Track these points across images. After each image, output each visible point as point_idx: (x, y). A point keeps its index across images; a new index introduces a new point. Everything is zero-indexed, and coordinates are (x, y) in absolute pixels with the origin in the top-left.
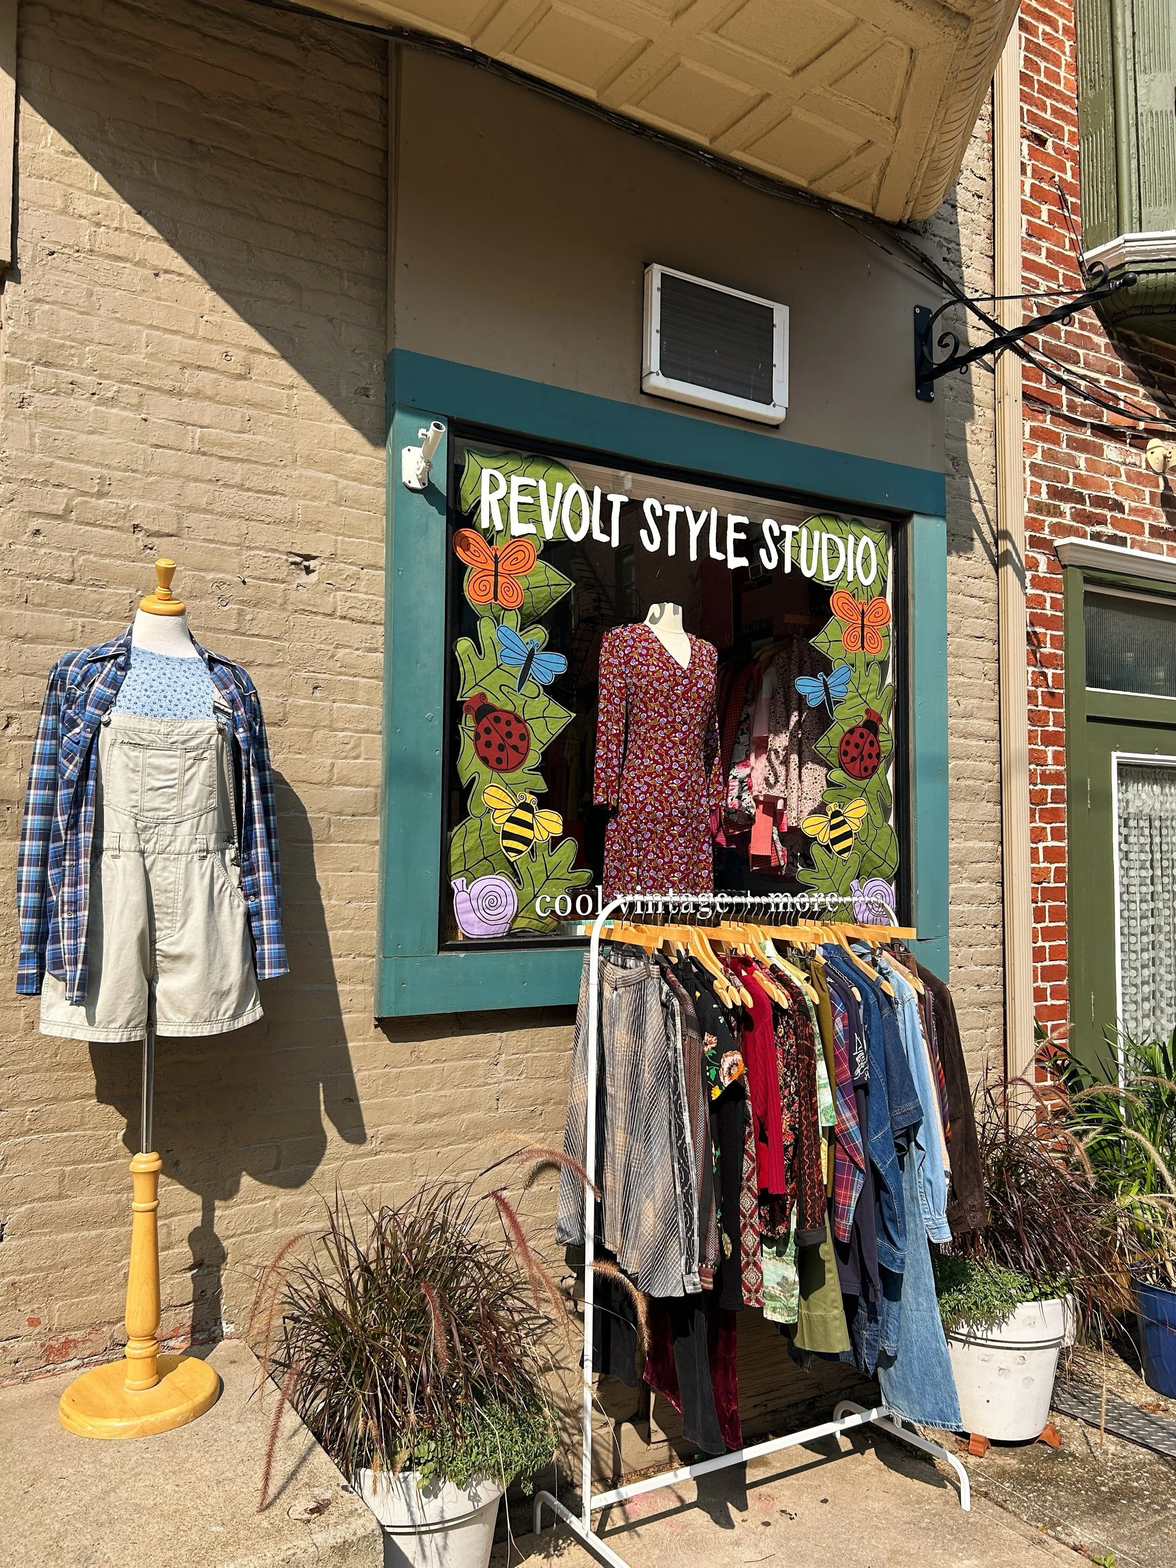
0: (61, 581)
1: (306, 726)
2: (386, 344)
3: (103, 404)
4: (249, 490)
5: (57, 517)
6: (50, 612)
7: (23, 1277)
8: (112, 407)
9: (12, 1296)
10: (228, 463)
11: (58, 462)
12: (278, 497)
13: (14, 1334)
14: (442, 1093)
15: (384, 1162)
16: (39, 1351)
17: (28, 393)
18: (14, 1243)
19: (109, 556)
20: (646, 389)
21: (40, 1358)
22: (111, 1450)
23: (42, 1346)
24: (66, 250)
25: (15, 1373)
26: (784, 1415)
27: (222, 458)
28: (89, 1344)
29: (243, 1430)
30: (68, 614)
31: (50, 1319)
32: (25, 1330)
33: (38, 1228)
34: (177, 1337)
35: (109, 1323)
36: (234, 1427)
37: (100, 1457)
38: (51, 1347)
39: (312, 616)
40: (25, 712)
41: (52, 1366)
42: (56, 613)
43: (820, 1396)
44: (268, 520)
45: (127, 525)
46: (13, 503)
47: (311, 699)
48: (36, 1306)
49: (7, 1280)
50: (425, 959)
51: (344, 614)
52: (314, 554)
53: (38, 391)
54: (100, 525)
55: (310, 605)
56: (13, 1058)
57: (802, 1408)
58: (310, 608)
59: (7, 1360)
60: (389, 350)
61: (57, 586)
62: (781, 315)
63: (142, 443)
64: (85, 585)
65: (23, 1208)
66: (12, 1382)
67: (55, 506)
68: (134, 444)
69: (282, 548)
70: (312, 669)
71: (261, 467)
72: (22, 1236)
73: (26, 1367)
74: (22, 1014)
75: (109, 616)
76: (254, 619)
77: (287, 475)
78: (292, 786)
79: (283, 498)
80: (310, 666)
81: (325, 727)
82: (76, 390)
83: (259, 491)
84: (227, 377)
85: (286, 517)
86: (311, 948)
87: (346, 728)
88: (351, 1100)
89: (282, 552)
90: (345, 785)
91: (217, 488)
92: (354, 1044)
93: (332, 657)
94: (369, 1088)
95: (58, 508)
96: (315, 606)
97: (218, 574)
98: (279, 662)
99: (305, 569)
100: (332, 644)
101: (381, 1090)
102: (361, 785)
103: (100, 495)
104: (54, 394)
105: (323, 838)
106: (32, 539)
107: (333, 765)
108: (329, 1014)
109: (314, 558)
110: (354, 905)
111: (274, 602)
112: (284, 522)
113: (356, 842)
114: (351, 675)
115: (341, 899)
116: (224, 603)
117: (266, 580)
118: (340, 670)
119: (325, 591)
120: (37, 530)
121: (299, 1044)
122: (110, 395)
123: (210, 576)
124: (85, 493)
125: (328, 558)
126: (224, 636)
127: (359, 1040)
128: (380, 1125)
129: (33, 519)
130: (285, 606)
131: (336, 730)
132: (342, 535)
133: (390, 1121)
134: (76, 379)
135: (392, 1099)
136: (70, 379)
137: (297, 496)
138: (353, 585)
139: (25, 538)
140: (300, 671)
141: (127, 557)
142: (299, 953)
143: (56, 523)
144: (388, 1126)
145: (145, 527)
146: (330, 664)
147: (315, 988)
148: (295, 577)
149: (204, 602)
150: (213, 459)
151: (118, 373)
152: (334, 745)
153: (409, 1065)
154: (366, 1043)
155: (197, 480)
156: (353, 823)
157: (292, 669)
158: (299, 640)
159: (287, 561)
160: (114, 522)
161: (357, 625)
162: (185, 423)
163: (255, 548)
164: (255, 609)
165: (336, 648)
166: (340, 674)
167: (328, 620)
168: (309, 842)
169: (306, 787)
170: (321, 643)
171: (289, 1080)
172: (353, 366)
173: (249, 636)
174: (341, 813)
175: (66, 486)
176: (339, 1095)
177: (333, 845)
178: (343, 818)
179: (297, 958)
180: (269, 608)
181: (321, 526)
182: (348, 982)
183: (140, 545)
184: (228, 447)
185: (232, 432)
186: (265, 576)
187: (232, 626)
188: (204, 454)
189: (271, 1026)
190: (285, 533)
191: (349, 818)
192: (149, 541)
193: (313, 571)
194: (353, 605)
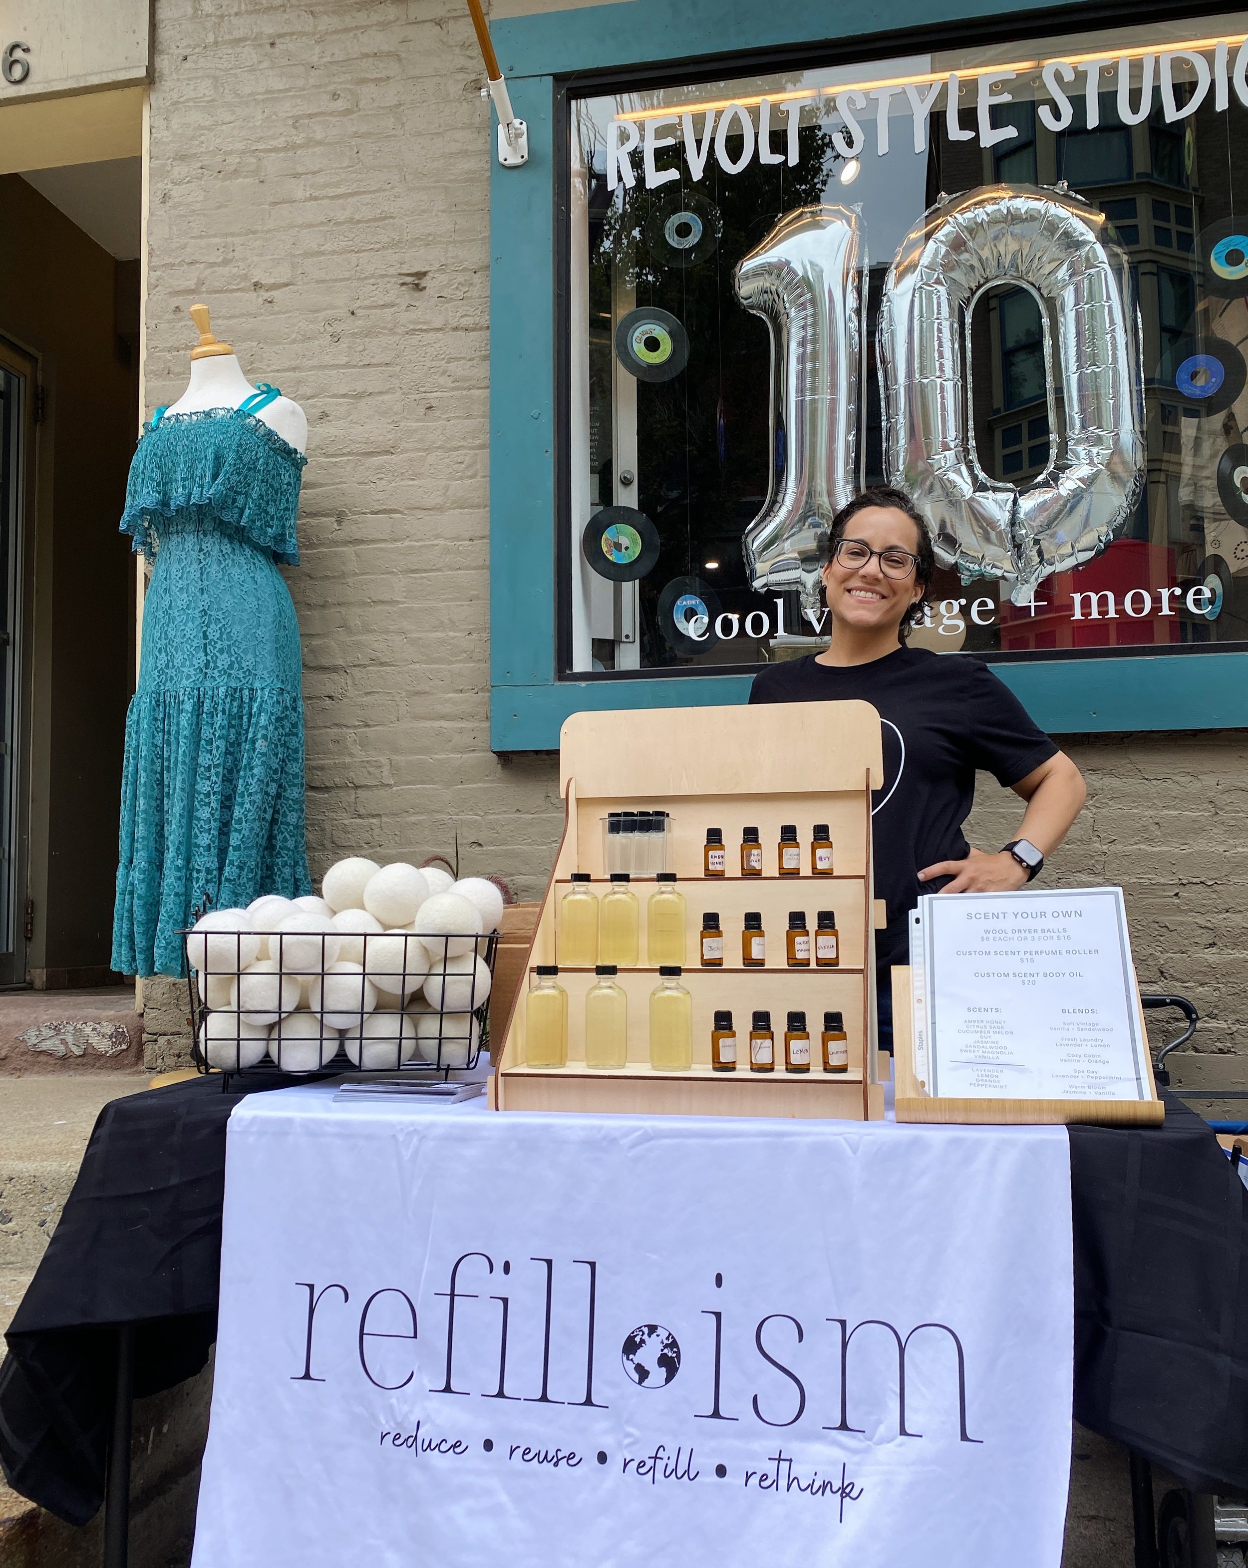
1: (418, 450)
3: (229, 178)
4: (359, 222)
5: (191, 291)
8: (236, 178)
9: (174, 995)
10: (339, 201)
11: (193, 241)
12: (386, 222)
13: (177, 1029)
17: (169, 186)
19: (233, 317)
24: (197, 50)
25: (177, 1065)
27: (333, 198)
32: (184, 1027)
39: (423, 334)
44: (378, 246)
45: (248, 284)
46: (157, 289)
47: (424, 420)
50: (538, 688)
51: (455, 325)
52: (424, 270)
53: (176, 184)
54: (227, 291)
55: (420, 323)
58: (421, 327)
63: (260, 204)
67: (189, 283)
68: (254, 207)
69: (392, 271)
70: (422, 389)
71: (369, 196)
73: (186, 1062)
76: (364, 350)
77: (395, 197)
78: (405, 514)
79: (392, 221)
80: (422, 387)
81: (438, 448)
82: (206, 172)
83: (369, 220)
84: (336, 116)
85: (394, 239)
86: (431, 683)
87: (462, 446)
88: (480, 845)
89: (393, 276)
90: (461, 508)
91: (329, 229)
92: (480, 785)
93: (444, 373)
94: (497, 833)
95: (191, 284)
96: (424, 323)
97: (329, 312)
98: (390, 389)
99: (417, 288)
100: (443, 359)
101: (511, 837)
102: (478, 506)
103: (226, 262)
104: (188, 182)
105: (438, 566)
106: (172, 316)
107: (447, 488)
108: (453, 752)
109: (425, 274)
110: (475, 636)
111: (385, 328)
112: (395, 245)
113: (475, 568)
114: (464, 389)
115: (460, 631)
116: (336, 339)
117: (376, 307)
118: (454, 385)
119: (437, 306)
120: (177, 307)
121: (423, 782)
122: (233, 168)
123: (322, 315)
124: (212, 265)
125: (438, 270)
126: (335, 372)
127: (486, 781)
128: (512, 875)
129: (174, 299)
130: (395, 330)
131: (451, 450)
132: (455, 242)
133: (524, 871)
134: (204, 163)
135: (524, 847)
136: (199, 164)
137: (406, 215)
138: (465, 293)
139: (167, 317)
140: (412, 394)
141: (249, 314)
142: (418, 688)
143: (191, 297)
144: (522, 877)
145: (263, 282)
146: (442, 380)
147: (436, 724)
148: (406, 297)
149: (317, 342)
150: (325, 202)
151: (240, 146)
152: (448, 466)
153: (543, 812)
154: (494, 785)
155: (310, 226)
156: (470, 548)
157: (403, 394)
158: (410, 362)
159: (396, 283)
160: (238, 284)
161: (471, 333)
162: (298, 174)
163: (366, 278)
164: (366, 339)
165: (448, 362)
166: (454, 389)
167: (440, 335)
168: (425, 571)
169: (420, 514)
170: (432, 360)
171: (413, 819)
172: (462, 62)
173: (360, 367)
174: (457, 538)
175: (198, 262)
176: (466, 838)
177: (450, 572)
178: (458, 543)
179: (417, 693)
180: (380, 336)
181: (430, 238)
182: (471, 718)
183: (260, 300)
184: (337, 185)
185: (341, 168)
186: (374, 304)
187: (343, 360)
188: (316, 199)
189: (393, 762)
190: (394, 255)
191: (467, 542)
192: (266, 295)
193: (425, 288)
194: (464, 313)
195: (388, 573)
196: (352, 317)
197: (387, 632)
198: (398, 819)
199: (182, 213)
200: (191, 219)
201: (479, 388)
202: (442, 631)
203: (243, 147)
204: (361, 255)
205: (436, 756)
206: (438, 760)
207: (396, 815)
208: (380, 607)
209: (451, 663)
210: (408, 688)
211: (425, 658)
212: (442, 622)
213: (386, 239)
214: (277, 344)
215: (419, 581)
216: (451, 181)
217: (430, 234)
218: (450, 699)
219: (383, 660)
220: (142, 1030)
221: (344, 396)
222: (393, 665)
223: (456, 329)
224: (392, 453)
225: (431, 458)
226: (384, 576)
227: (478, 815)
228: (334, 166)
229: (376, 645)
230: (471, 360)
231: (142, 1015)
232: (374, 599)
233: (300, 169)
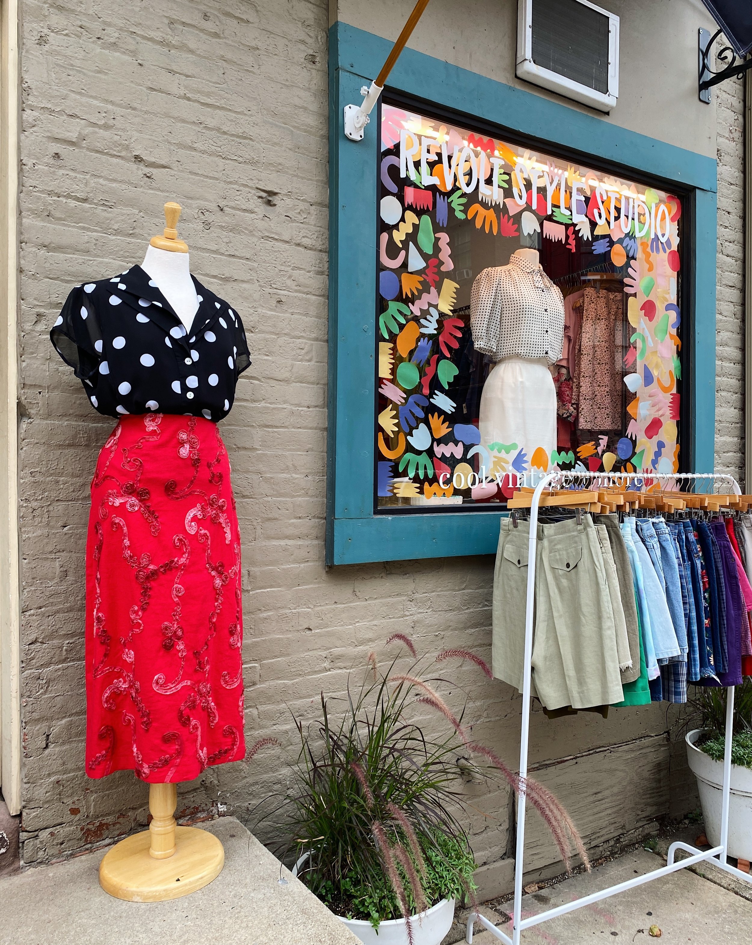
0: (77, 199)
1: (271, 333)
2: (328, 19)
3: (108, 48)
4: (225, 133)
5: (72, 143)
6: (70, 226)
7: (65, 776)
8: (115, 51)
9: (57, 791)
10: (209, 109)
11: (73, 95)
12: (247, 141)
13: (59, 821)
14: (375, 622)
15: (333, 677)
16: (79, 834)
17: (46, 31)
18: (57, 749)
19: (114, 180)
20: (519, 73)
21: (81, 839)
22: (157, 919)
23: (82, 829)
25: (61, 852)
26: (601, 848)
27: (203, 104)
28: (118, 826)
29: (261, 896)
30: (84, 228)
31: (88, 808)
32: (68, 817)
33: (76, 736)
34: (184, 816)
35: (133, 809)
36: (252, 895)
37: (149, 927)
38: (88, 830)
39: (274, 242)
40: (51, 311)
41: (90, 845)
42: (74, 227)
43: (623, 834)
44: (241, 159)
45: (129, 155)
46: (35, 129)
47: (275, 311)
48: (76, 798)
49: (52, 779)
50: (364, 520)
51: (298, 242)
52: (276, 191)
53: (52, 31)
54: (107, 154)
55: (273, 233)
56: (51, 600)
57: (612, 843)
58: (273, 236)
59: (54, 843)
60: (332, 23)
61: (73, 203)
62: (614, 21)
63: (139, 85)
64: (96, 204)
65: (64, 721)
66: (58, 860)
67: (71, 134)
68: (133, 85)
69: (251, 184)
70: (274, 286)
71: (234, 115)
72: (63, 743)
73: (69, 847)
74: (57, 564)
75: (117, 232)
76: (230, 242)
77: (254, 123)
78: (262, 382)
79: (251, 142)
80: (274, 284)
81: (285, 334)
82: (85, 33)
83: (233, 135)
84: (205, 34)
85: (253, 159)
86: (280, 512)
87: (302, 336)
88: (310, 629)
89: (251, 188)
90: (301, 382)
91: (200, 130)
92: (311, 586)
93: (290, 277)
94: (322, 620)
95: (73, 136)
96: (276, 234)
97: (202, 202)
98: (251, 279)
99: (269, 203)
100: (290, 266)
101: (331, 622)
102: (313, 383)
103: (106, 127)
104: (66, 35)
105: (286, 424)
106: (52, 161)
107: (292, 366)
108: (293, 563)
109: (275, 194)
110: (310, 477)
111: (246, 229)
112: (253, 163)
113: (311, 428)
114: (304, 293)
115: (301, 473)
116: (207, 227)
117: (239, 210)
118: (296, 288)
119: (284, 222)
120: (57, 154)
121: (271, 586)
122: (112, 40)
123: (195, 203)
124: (94, 125)
125: (286, 195)
126: (208, 255)
127: (315, 583)
128: (331, 648)
129: (53, 144)
130: (254, 233)
131: (294, 338)
132: (297, 176)
133: (338, 645)
134: (84, 24)
135: (339, 628)
136: (80, 23)
137: (262, 142)
138: (305, 218)
139: (46, 160)
140: (266, 287)
141: (130, 183)
142: (270, 516)
143: (71, 149)
144: (336, 649)
145: (144, 158)
146: (289, 282)
147: (283, 543)
148: (261, 209)
149: (191, 225)
150: (196, 104)
151: (120, 23)
152: (293, 350)
153: (351, 602)
154: (320, 585)
155: (184, 121)
156: (308, 413)
157: (260, 286)
158: (265, 262)
159: (255, 195)
160: (119, 152)
161: (308, 251)
162: (173, 71)
163: (231, 183)
164: (231, 234)
165: (293, 270)
166: (296, 291)
167: (286, 246)
168: (277, 427)
169: (273, 383)
170: (282, 265)
171: (265, 615)
172: (303, 36)
173: (226, 256)
174: (299, 405)
175: (78, 117)
176: (301, 626)
177: (293, 430)
178: (301, 409)
179: (269, 519)
180: (242, 234)
181: (280, 167)
182: (306, 537)
183: (140, 173)
184: (208, 95)
185: (211, 82)
186: (238, 207)
187: (214, 247)
188: (189, 99)
189: (251, 573)
190: (253, 171)
191: (305, 409)
192: (147, 170)
193: (275, 205)
194: (305, 235)
195: (248, 426)
196: (221, 213)
197: (248, 472)
198: (253, 616)
199: (59, 62)
200: (71, 73)
201: (314, 295)
202: (287, 473)
203: (122, 25)
204: (227, 162)
205: (282, 567)
206: (284, 569)
207: (251, 613)
208: (242, 452)
209: (293, 496)
210: (263, 515)
211: (275, 493)
212: (287, 467)
213: (247, 156)
214: (157, 217)
215: (272, 434)
216: (294, 127)
217: (280, 164)
218: (293, 523)
219: (246, 493)
220: (20, 829)
221: (215, 277)
222: (252, 498)
223: (298, 245)
224: (252, 332)
225: (282, 340)
226: (245, 428)
227: (309, 608)
228: (205, 78)
229: (239, 482)
230: (309, 272)
231: (20, 816)
232: (239, 446)
233: (175, 68)
